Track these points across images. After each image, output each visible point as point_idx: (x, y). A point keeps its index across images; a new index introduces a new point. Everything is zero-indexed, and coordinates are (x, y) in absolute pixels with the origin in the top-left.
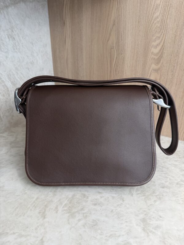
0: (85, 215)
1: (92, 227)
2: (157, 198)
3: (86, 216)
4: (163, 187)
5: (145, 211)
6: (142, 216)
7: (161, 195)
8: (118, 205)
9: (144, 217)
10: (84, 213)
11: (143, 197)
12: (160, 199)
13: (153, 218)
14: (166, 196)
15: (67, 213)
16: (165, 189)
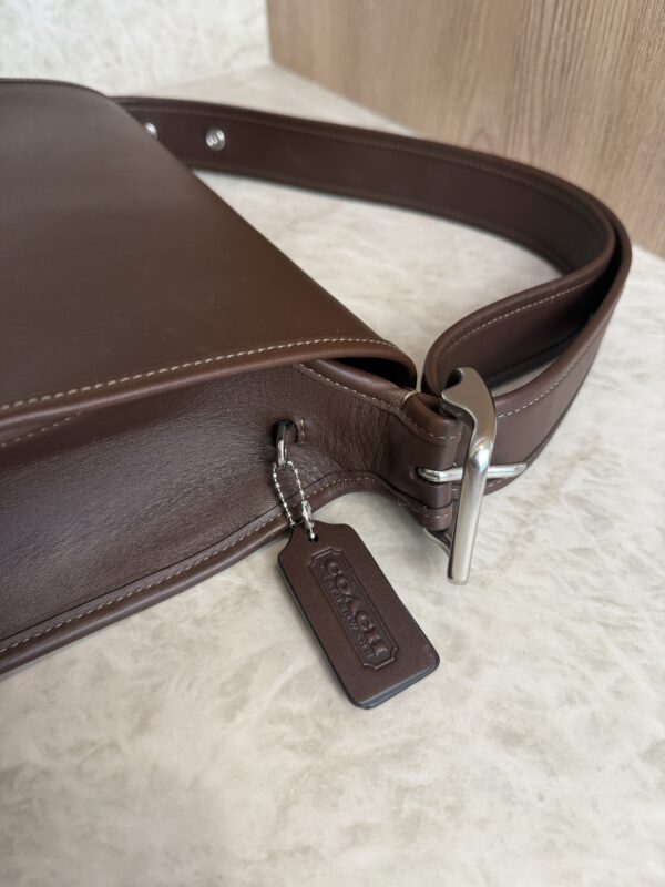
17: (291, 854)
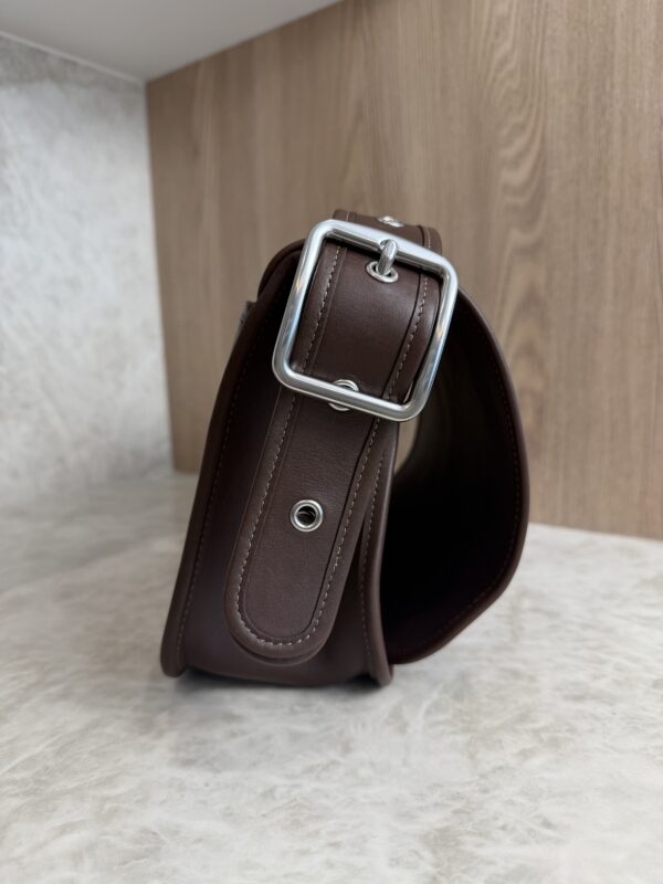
0: (108, 806)
1: (125, 863)
2: (541, 740)
3: (114, 812)
4: (578, 698)
5: (456, 797)
6: (434, 820)
7: (566, 728)
8: (310, 770)
9: (445, 824)
10: (105, 799)
11: (461, 739)
12: (554, 743)
13: (504, 828)
14: (592, 731)
15: (16, 795)
16: (588, 707)
17: (494, 772)
